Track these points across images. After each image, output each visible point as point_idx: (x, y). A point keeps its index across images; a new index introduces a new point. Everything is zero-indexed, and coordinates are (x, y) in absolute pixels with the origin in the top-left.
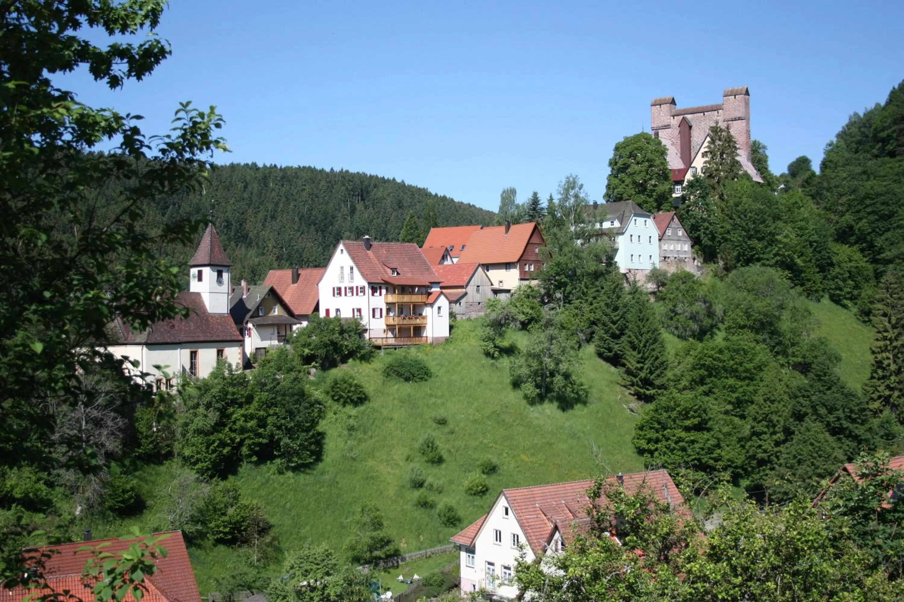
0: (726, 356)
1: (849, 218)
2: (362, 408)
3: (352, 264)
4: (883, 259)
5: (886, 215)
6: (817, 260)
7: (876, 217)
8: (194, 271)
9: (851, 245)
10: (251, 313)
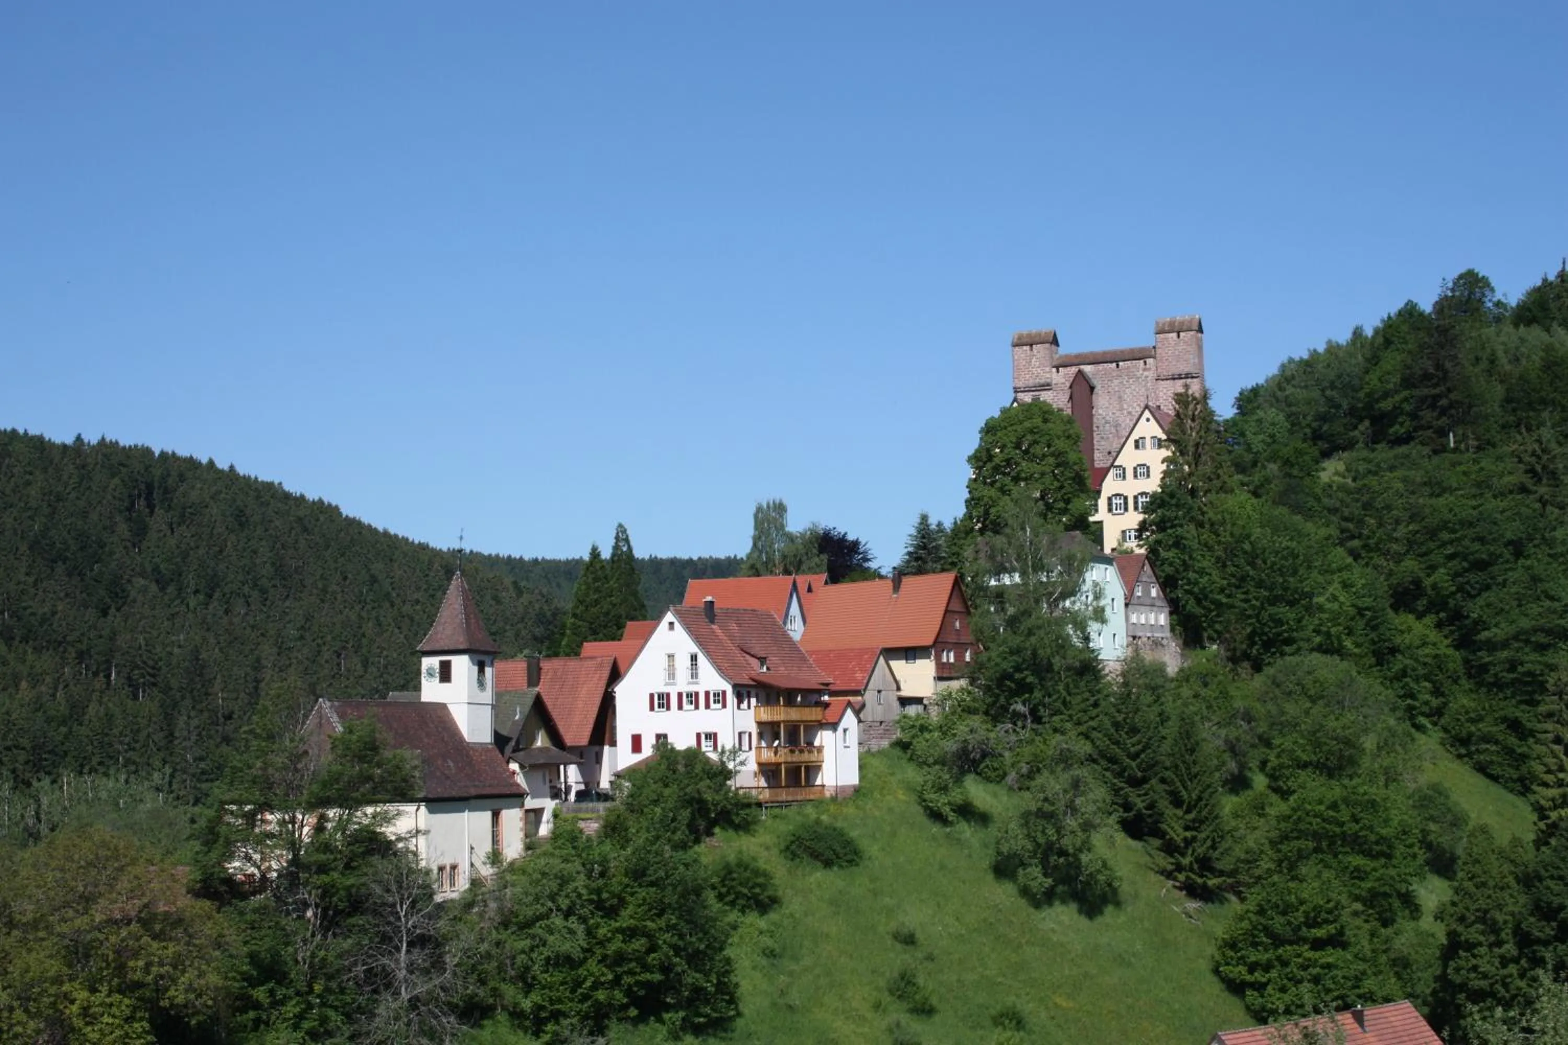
0: (1344, 814)
1: (1410, 565)
2: (773, 916)
3: (694, 648)
4: (1488, 641)
5: (1483, 561)
6: (1373, 642)
7: (1465, 564)
8: (430, 663)
9: (1420, 616)
10: (513, 743)
